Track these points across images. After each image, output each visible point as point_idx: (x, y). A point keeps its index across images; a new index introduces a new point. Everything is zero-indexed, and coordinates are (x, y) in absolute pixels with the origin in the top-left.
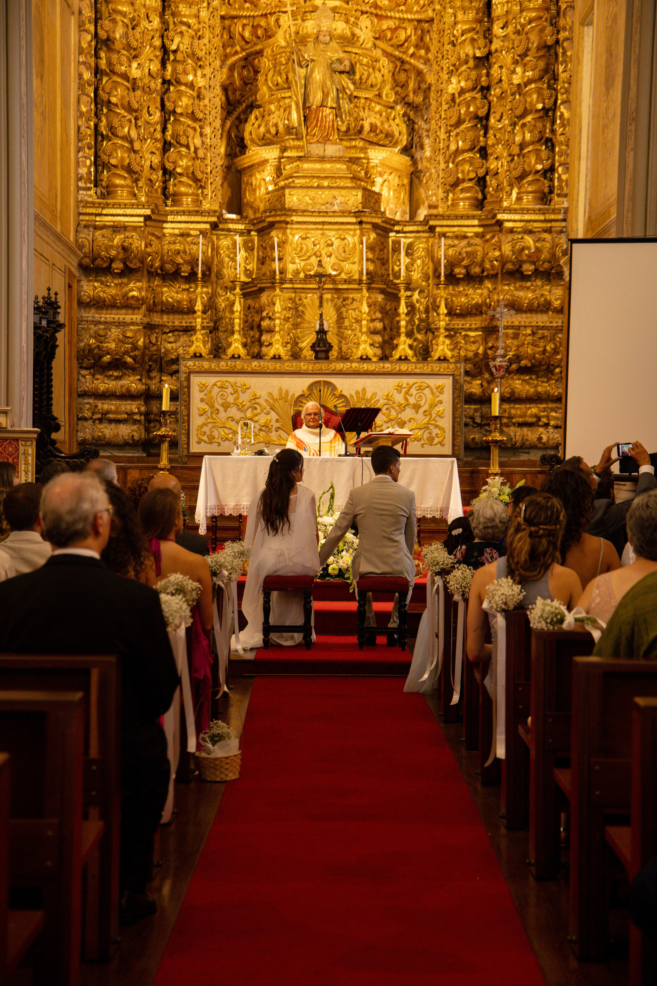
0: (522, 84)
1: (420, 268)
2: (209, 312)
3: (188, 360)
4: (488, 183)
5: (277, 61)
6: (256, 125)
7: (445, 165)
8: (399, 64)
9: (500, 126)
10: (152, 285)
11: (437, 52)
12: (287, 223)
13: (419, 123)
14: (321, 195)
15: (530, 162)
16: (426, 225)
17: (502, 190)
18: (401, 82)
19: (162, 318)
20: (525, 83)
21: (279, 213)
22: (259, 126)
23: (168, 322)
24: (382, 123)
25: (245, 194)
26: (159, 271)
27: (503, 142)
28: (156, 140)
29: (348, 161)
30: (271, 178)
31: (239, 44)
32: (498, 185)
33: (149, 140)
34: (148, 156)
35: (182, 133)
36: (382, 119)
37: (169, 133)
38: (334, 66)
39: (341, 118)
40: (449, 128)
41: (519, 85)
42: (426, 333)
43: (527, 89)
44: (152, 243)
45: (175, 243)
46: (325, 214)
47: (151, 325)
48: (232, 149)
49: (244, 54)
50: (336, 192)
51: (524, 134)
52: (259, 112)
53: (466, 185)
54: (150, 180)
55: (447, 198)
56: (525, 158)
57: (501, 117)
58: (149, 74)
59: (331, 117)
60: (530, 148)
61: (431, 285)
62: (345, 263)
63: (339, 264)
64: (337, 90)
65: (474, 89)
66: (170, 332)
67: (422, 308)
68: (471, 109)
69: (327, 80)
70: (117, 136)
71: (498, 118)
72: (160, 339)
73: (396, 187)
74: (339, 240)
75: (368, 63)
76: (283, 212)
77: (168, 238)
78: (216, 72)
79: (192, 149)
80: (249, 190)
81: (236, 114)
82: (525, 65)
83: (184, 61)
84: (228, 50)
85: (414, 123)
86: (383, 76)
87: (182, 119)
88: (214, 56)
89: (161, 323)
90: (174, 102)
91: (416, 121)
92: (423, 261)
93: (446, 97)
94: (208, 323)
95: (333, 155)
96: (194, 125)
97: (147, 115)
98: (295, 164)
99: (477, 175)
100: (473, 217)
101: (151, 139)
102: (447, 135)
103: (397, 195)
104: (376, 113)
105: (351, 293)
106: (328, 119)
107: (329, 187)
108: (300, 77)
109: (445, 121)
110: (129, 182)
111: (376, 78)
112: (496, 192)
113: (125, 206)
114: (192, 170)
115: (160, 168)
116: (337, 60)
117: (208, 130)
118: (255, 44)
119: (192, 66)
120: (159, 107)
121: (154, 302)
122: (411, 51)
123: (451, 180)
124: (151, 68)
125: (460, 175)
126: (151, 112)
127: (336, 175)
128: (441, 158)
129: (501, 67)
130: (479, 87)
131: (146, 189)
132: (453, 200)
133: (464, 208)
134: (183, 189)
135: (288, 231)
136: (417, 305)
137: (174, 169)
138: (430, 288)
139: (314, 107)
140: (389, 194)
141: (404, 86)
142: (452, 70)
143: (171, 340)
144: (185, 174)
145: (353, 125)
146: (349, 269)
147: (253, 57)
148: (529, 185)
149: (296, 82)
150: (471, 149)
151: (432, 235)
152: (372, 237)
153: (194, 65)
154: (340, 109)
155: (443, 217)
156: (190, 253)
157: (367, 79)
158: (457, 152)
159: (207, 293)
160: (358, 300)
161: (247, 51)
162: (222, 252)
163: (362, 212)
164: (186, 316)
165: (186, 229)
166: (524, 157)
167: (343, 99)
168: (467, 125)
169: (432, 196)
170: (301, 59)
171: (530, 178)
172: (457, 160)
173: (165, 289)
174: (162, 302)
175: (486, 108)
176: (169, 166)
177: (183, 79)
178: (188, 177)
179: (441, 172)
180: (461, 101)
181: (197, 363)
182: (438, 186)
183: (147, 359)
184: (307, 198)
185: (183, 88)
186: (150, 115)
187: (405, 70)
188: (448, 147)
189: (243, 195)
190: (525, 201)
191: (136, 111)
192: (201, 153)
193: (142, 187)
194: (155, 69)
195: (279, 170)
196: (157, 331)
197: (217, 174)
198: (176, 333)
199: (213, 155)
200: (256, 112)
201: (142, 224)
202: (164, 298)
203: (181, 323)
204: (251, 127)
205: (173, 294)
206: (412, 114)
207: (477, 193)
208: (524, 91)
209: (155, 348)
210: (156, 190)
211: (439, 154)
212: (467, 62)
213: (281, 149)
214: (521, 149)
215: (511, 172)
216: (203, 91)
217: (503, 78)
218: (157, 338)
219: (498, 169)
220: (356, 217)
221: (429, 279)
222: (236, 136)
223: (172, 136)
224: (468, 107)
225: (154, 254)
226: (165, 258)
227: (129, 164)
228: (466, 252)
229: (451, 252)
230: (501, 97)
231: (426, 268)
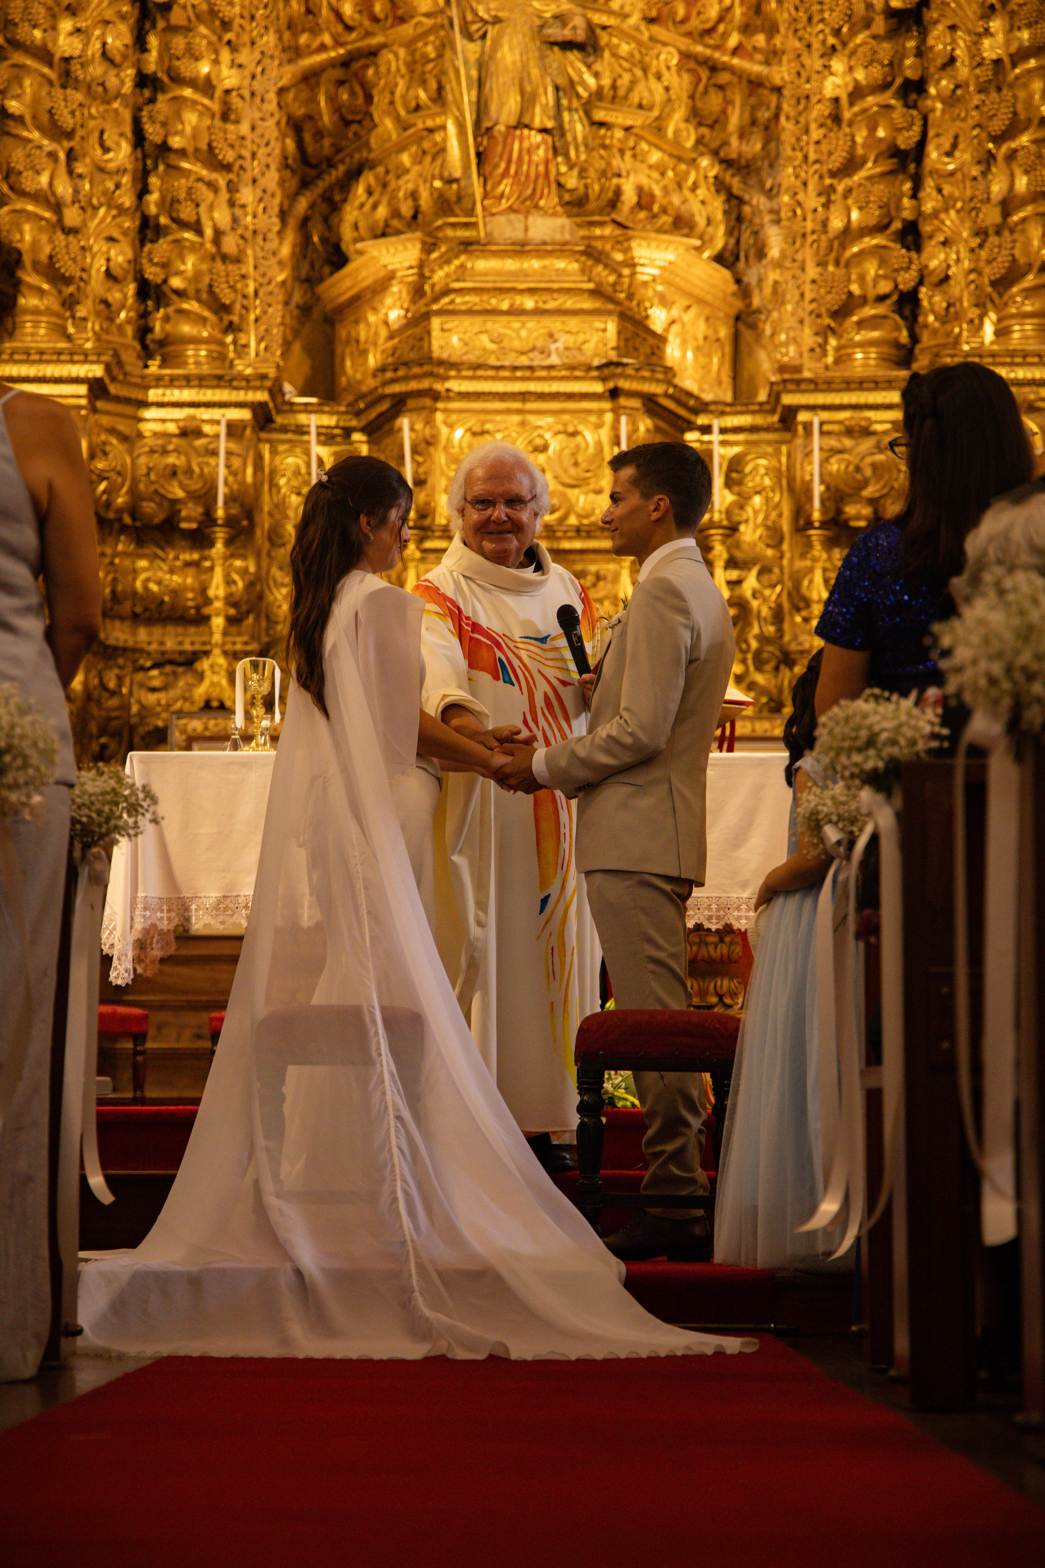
0: (1006, 59)
1: (761, 517)
2: (251, 619)
3: (191, 715)
4: (925, 303)
5: (418, 55)
6: (367, 208)
7: (819, 269)
8: (704, 74)
9: (951, 167)
10: (109, 551)
11: (797, 9)
12: (436, 396)
13: (754, 202)
14: (517, 331)
15: (1028, 244)
16: (773, 412)
17: (958, 317)
18: (711, 113)
19: (134, 634)
20: (1011, 56)
21: (416, 370)
22: (375, 207)
23: (149, 643)
24: (665, 190)
25: (343, 366)
26: (127, 520)
27: (959, 205)
28: (122, 211)
29: (583, 253)
30: (402, 313)
31: (328, 29)
32: (949, 306)
33: (102, 211)
34: (99, 246)
35: (182, 195)
36: (665, 182)
37: (153, 198)
38: (548, 31)
39: (567, 155)
40: (828, 181)
41: (998, 62)
42: (777, 669)
43: (1017, 71)
44: (108, 448)
45: (165, 452)
46: (528, 373)
47: (107, 647)
48: (312, 265)
49: (341, 51)
50: (555, 324)
51: (1012, 177)
52: (377, 178)
53: (869, 311)
54: (105, 303)
55: (823, 346)
56: (1016, 236)
57: (955, 145)
58: (104, 54)
59: (541, 152)
60: (1029, 210)
61: (788, 555)
62: (576, 491)
63: (564, 495)
64: (557, 89)
65: (885, 86)
66: (154, 666)
67: (765, 612)
68: (881, 133)
69: (532, 64)
70: (23, 194)
71: (947, 146)
72: (127, 681)
73: (701, 342)
74: (561, 437)
75: (631, 55)
76: (426, 368)
77: (149, 442)
78: (267, 61)
79: (209, 232)
80: (352, 354)
81: (321, 186)
82: (1012, 14)
83: (189, 29)
84: (303, 39)
85: (741, 201)
86: (667, 89)
87: (186, 165)
88: (263, 24)
89: (131, 643)
90: (164, 124)
91: (747, 197)
92: (767, 500)
93: (819, 111)
94: (246, 643)
95: (548, 239)
96: (214, 176)
97: (99, 151)
98: (457, 262)
99: (896, 286)
100: (889, 384)
101: (109, 207)
102: (823, 200)
103: (702, 360)
104: (650, 167)
105: (594, 562)
106: (535, 158)
107: (539, 312)
108: (466, 63)
109: (817, 166)
110: (51, 302)
111: (650, 91)
112: (944, 323)
113: (42, 356)
114: (207, 280)
115: (130, 277)
116: (556, 17)
117: (247, 195)
118: (368, 34)
119: (210, 43)
120: (129, 134)
121: (113, 592)
122: (734, 40)
123: (834, 300)
124: (109, 40)
125: (855, 288)
126: (109, 143)
127: (555, 286)
128: (808, 255)
129: (953, 28)
130: (899, 81)
131: (93, 325)
132: (838, 349)
133: (866, 366)
134: (187, 329)
135: (439, 417)
136: (755, 604)
137: (165, 281)
138: (785, 562)
139: (501, 128)
140: (684, 356)
141: (717, 123)
142: (833, 48)
143: (156, 683)
144: (191, 292)
145: (597, 188)
146: (588, 507)
147: (362, 62)
148: (1026, 298)
149: (457, 71)
150: (880, 228)
151: (787, 436)
152: (642, 428)
153: (214, 39)
154: (563, 135)
155: (816, 385)
156: (202, 474)
157: (630, 90)
158: (847, 234)
159: (244, 572)
160: (610, 577)
161: (349, 47)
162: (282, 481)
163: (618, 364)
164: (192, 630)
165: (193, 418)
166: (1012, 232)
167: (570, 110)
168: (870, 169)
169: (786, 344)
170: (469, 17)
171: (1030, 280)
172: (848, 254)
173: (143, 563)
174: (135, 593)
175: (917, 129)
176: (152, 273)
177: (185, 68)
178: (199, 300)
179: (807, 288)
180: (856, 115)
181: (212, 723)
182: (801, 322)
183: (93, 727)
184: (484, 338)
185: (188, 92)
186: (106, 150)
187: (721, 87)
188: (825, 223)
189: (338, 368)
190: (1016, 335)
191: (69, 135)
192: (230, 244)
193: (84, 319)
194: (118, 43)
195: (417, 292)
196: (121, 661)
197: (270, 299)
198: (168, 669)
199: (260, 254)
200: (368, 178)
201: (83, 402)
202: (139, 584)
203: (180, 643)
204: (356, 213)
205: (160, 574)
206: (735, 183)
207: (898, 329)
208: (1011, 77)
209: (114, 702)
210: (120, 327)
211: (802, 246)
212: (867, 24)
213: (424, 243)
214: (1006, 213)
215: (980, 274)
216: (234, 98)
217: (958, 52)
218: (120, 679)
219: (949, 267)
220: (603, 379)
221: (781, 540)
222: (323, 240)
223: (161, 204)
224: (873, 129)
225: (113, 476)
226: (142, 487)
227: (51, 257)
228: (874, 466)
229: (834, 466)
230: (951, 100)
231: (774, 515)
